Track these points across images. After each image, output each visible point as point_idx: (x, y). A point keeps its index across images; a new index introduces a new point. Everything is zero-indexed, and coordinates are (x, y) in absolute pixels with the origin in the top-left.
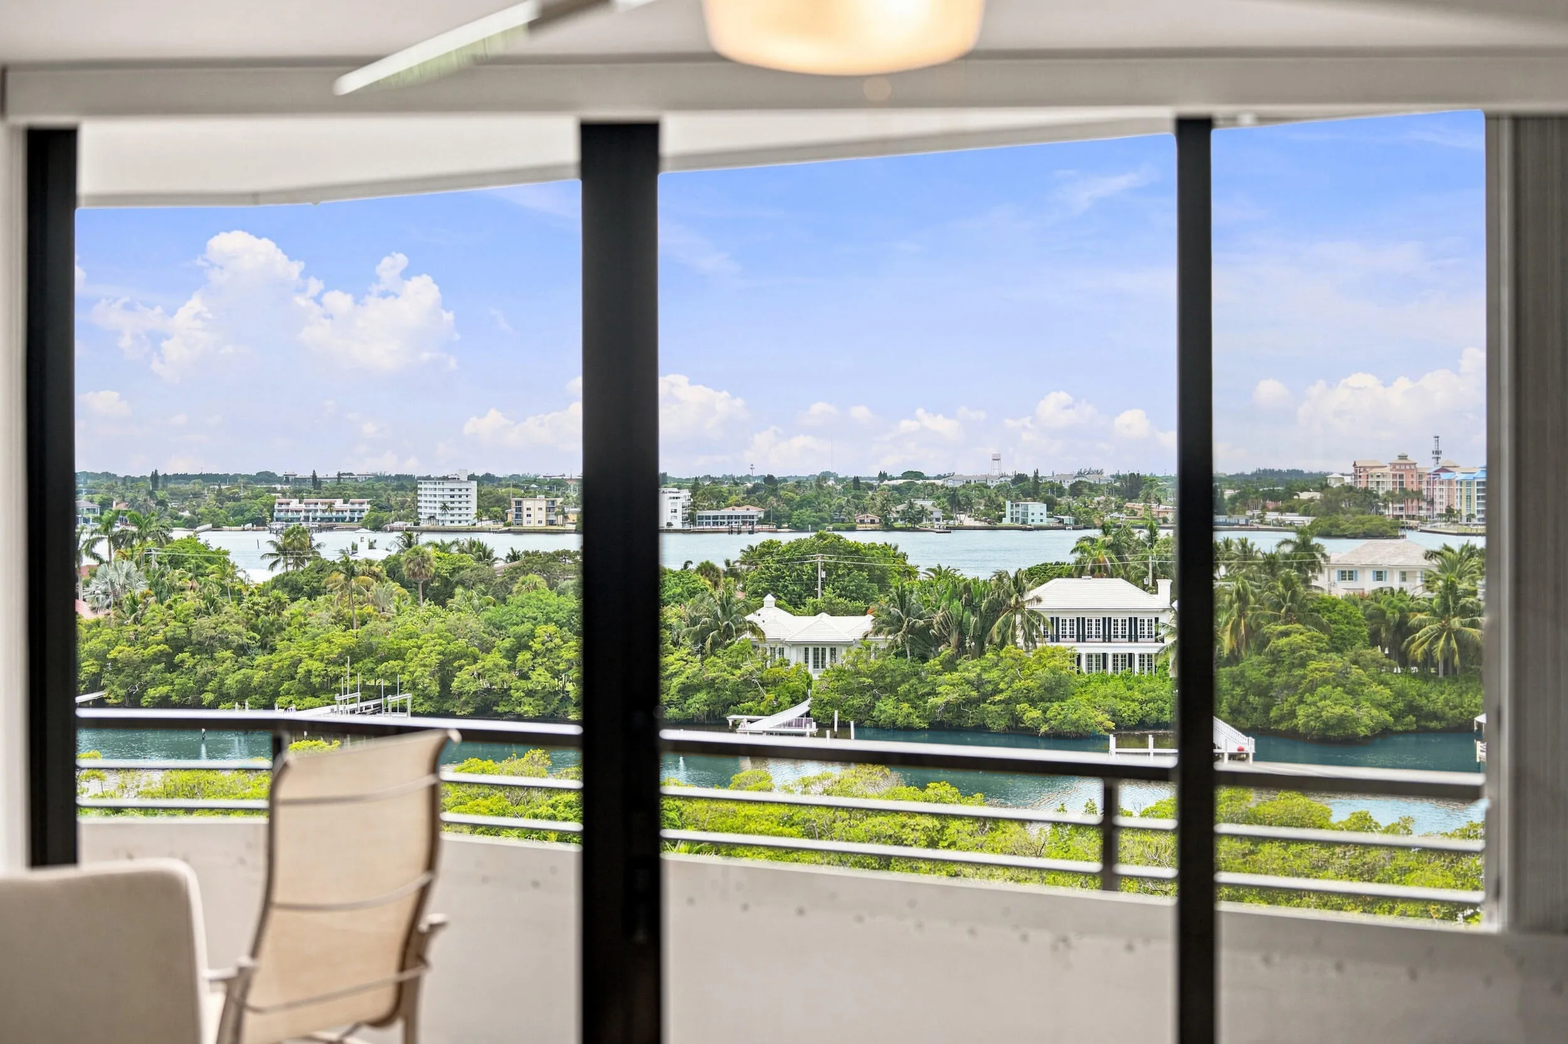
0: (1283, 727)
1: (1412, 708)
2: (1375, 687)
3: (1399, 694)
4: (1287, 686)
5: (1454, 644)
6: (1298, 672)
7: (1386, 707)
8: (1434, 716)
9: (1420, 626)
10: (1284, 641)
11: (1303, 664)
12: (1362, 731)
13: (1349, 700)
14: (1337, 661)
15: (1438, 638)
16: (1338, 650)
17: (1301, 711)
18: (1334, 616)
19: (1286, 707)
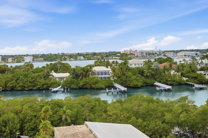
0: (128, 86)
1: (145, 83)
2: (140, 80)
3: (143, 81)
4: (129, 80)
5: (150, 74)
6: (130, 78)
7: (142, 83)
8: (148, 84)
9: (145, 72)
10: (127, 74)
11: (131, 77)
12: (140, 86)
13: (137, 82)
14: (135, 77)
15: (148, 73)
16: (135, 75)
17: (131, 84)
18: (134, 71)
19: (129, 83)
